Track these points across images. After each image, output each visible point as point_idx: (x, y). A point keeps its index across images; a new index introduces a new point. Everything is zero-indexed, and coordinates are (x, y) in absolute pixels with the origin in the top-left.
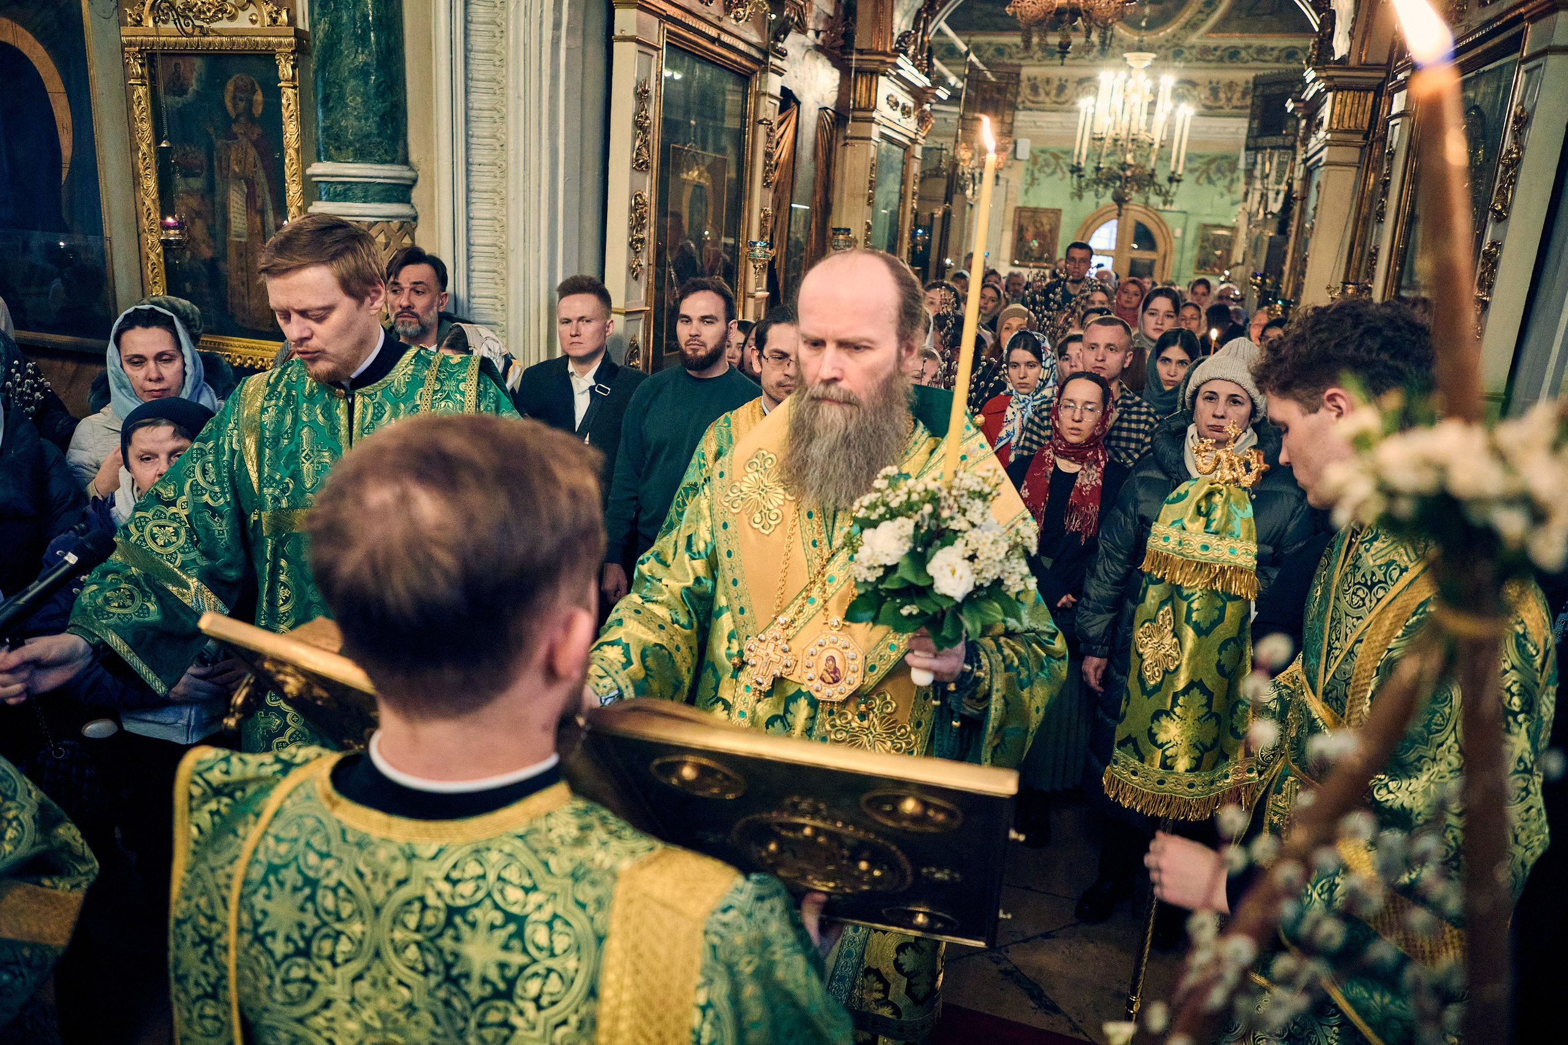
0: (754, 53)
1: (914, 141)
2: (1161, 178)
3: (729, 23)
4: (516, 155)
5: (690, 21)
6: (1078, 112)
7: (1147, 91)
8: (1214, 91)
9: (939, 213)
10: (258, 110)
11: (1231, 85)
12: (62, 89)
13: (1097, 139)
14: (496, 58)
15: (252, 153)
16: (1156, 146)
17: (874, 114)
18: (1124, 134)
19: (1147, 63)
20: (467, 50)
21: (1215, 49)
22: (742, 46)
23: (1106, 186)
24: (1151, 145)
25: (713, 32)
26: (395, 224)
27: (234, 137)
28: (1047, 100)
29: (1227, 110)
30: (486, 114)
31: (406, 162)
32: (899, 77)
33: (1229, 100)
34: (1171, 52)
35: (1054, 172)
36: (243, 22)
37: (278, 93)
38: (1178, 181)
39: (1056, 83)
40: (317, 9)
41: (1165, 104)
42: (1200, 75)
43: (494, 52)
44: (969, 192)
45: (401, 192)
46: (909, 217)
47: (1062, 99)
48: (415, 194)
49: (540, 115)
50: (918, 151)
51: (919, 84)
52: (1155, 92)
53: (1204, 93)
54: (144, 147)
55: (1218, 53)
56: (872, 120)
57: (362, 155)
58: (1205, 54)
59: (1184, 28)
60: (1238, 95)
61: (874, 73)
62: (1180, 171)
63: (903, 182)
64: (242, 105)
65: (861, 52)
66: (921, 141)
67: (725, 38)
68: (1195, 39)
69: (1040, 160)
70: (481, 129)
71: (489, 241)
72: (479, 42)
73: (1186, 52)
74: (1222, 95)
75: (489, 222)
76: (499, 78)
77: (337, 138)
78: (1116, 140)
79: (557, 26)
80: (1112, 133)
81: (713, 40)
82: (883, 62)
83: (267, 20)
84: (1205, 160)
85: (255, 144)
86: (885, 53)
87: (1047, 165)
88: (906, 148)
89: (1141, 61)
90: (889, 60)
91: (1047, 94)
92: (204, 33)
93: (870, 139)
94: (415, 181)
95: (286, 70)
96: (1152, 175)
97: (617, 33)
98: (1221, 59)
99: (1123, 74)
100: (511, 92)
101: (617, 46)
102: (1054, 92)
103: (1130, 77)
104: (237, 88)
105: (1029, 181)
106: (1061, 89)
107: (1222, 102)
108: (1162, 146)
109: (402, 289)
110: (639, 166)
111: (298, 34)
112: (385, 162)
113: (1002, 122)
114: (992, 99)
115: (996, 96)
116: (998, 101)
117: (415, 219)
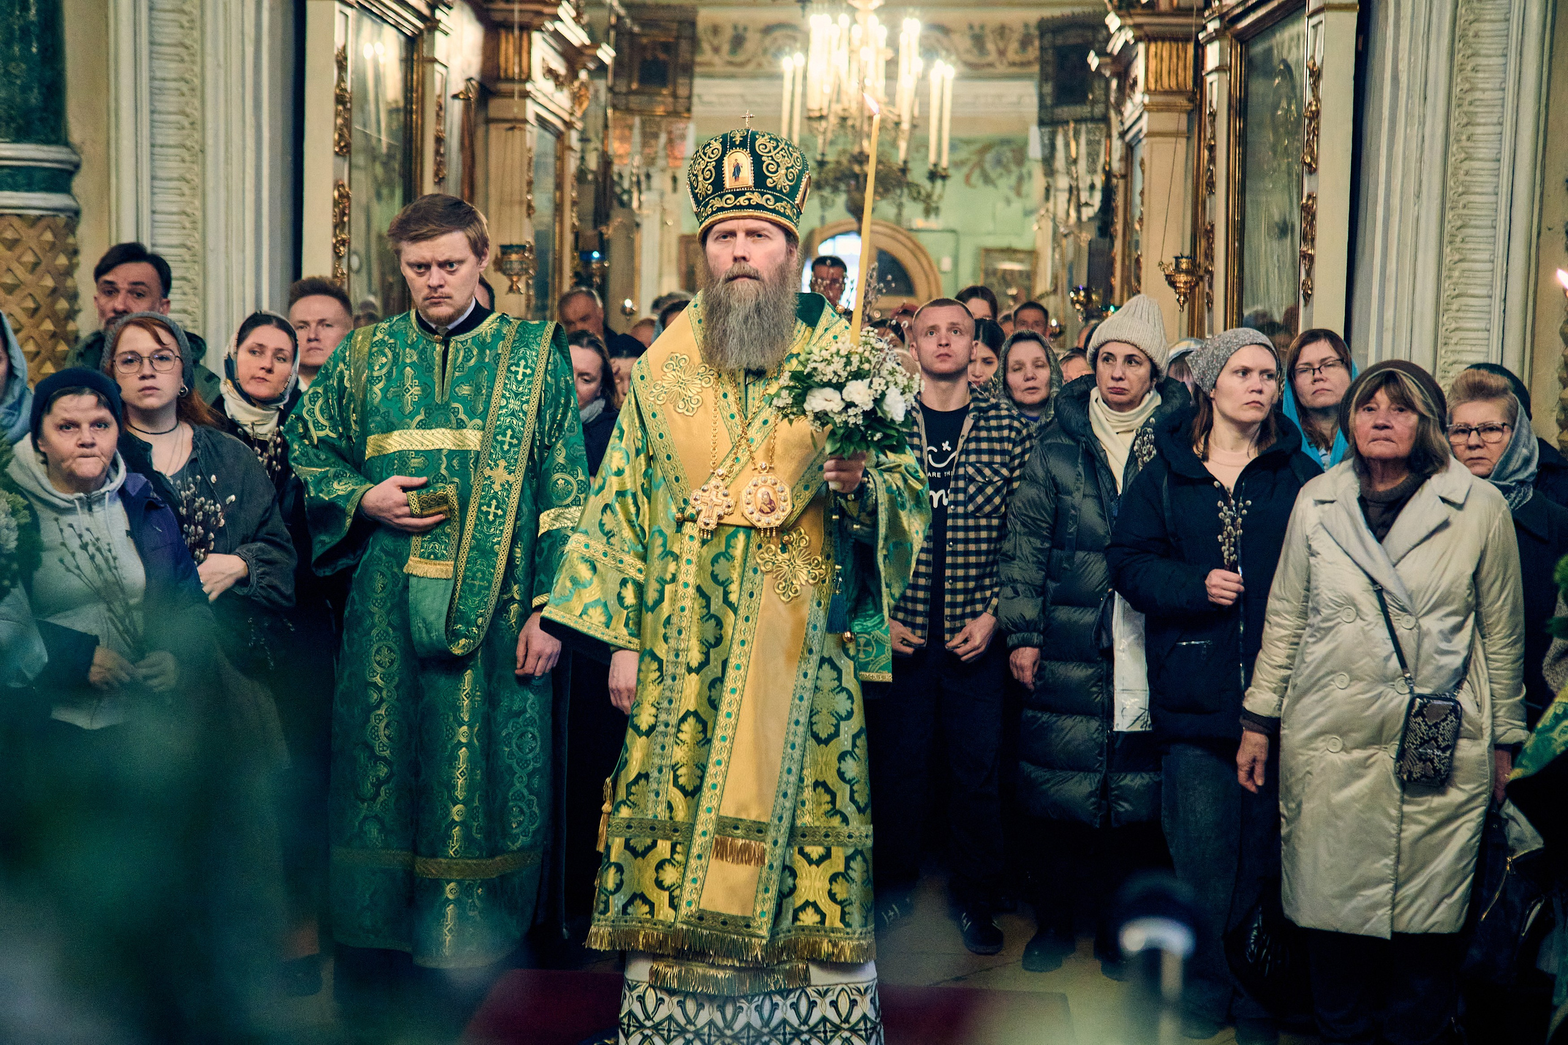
1: (569, 125)
2: (918, 175)
4: (216, 136)
6: (778, 77)
7: (882, 43)
8: (978, 40)
11: (1002, 31)
13: (813, 119)
14: (184, 19)
16: (905, 126)
17: (529, 87)
18: (854, 109)
20: (152, 9)
23: (835, 190)
24: (897, 124)
26: (60, 218)
28: (716, 60)
29: (1001, 69)
30: (173, 85)
31: (66, 144)
32: (556, 34)
33: (1002, 53)
38: (944, 178)
39: (728, 33)
41: (911, 63)
42: (954, 16)
43: (183, 12)
44: (635, 204)
45: (59, 180)
46: (569, 238)
47: (740, 58)
48: (78, 183)
49: (243, 86)
50: (574, 138)
51: (576, 43)
52: (893, 43)
53: (964, 42)
56: (525, 95)
57: (24, 134)
60: (1014, 46)
61: (526, 28)
62: (945, 162)
63: (559, 186)
66: (579, 125)
70: (170, 104)
71: (175, 241)
74: (990, 46)
75: (175, 218)
76: (188, 42)
78: (844, 119)
80: (837, 108)
82: (539, 14)
84: (978, 146)
88: (559, 136)
90: (548, 11)
91: (716, 50)
93: (525, 121)
94: (77, 166)
96: (904, 170)
99: (843, 20)
100: (209, 62)
102: (726, 47)
103: (854, 21)
106: (738, 42)
107: (993, 57)
108: (914, 126)
109: (117, 291)
110: (340, 151)
112: (47, 142)
113: (675, 95)
114: (655, 61)
115: (662, 56)
116: (665, 64)
117: (77, 213)
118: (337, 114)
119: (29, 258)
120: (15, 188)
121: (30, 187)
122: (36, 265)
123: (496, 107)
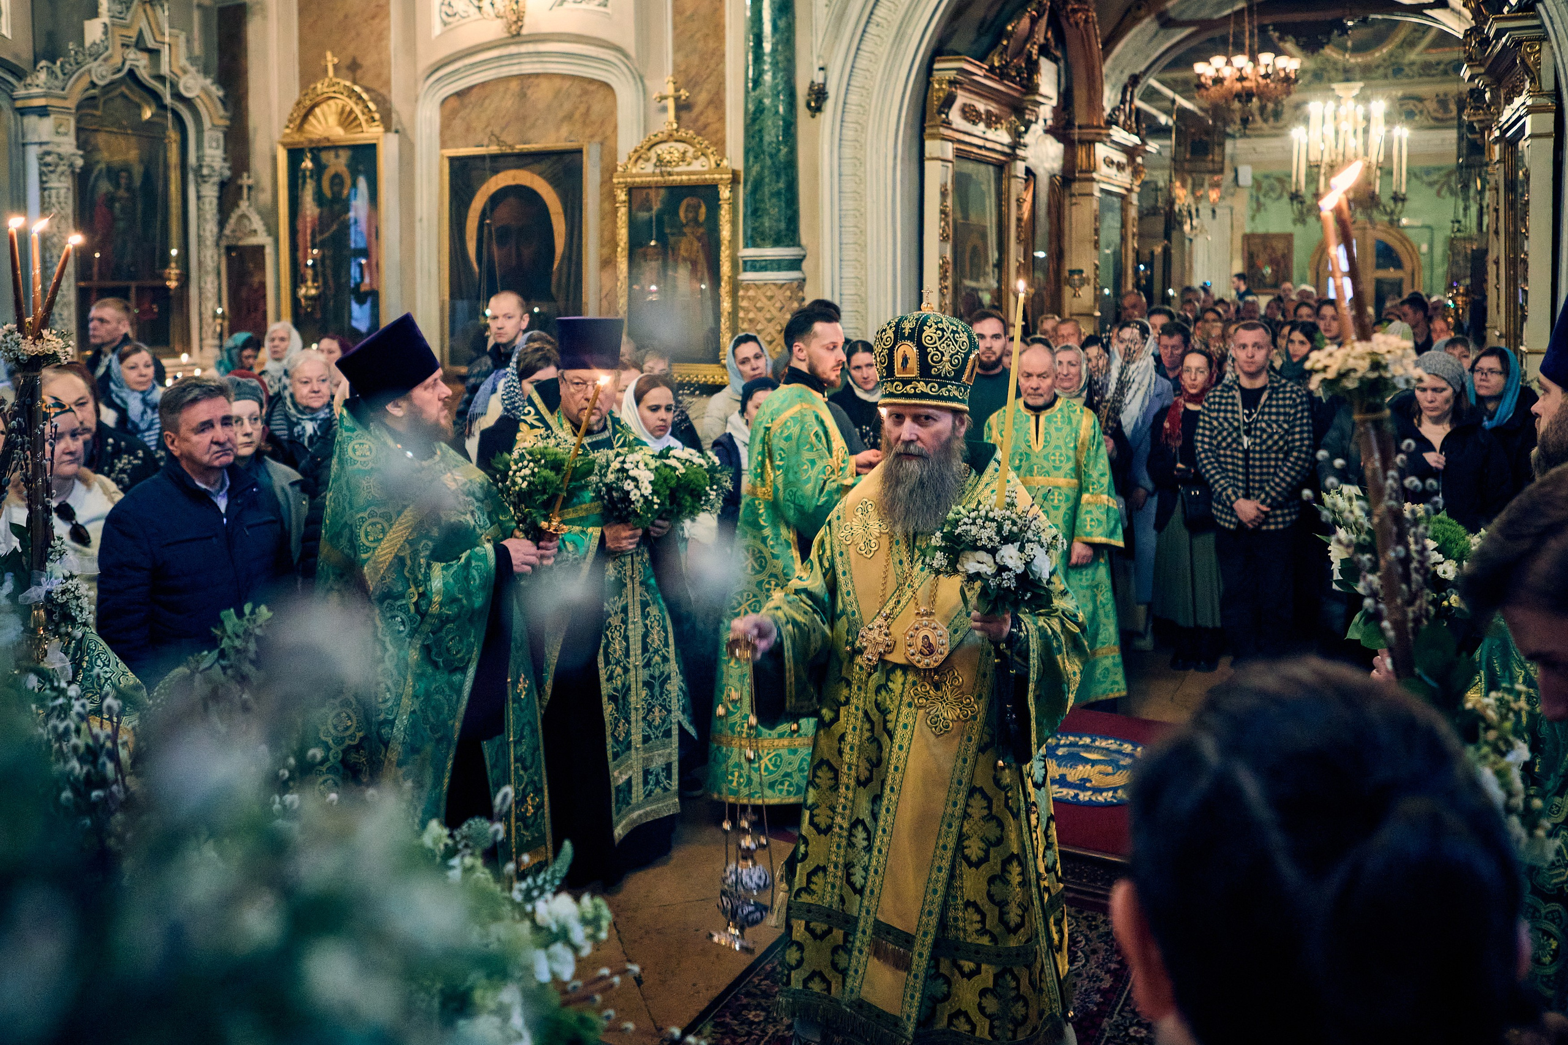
0: (1007, 150)
1: (1130, 190)
2: (1384, 198)
3: (991, 134)
4: (872, 237)
5: (967, 139)
6: (1293, 140)
7: (1360, 118)
8: (1443, 104)
9: (1158, 250)
10: (702, 217)
12: (561, 210)
13: (1313, 165)
14: (858, 179)
15: (697, 245)
17: (1095, 175)
19: (1356, 92)
20: (840, 175)
21: (1438, 64)
22: (998, 147)
25: (980, 142)
26: (795, 284)
27: (685, 234)
28: (1265, 126)
30: (850, 212)
31: (799, 245)
32: (1113, 142)
34: (1390, 71)
35: (1280, 197)
36: (696, 166)
37: (718, 207)
38: (1404, 199)
40: (751, 159)
41: (1379, 129)
42: (1427, 89)
44: (1187, 227)
45: (795, 264)
46: (1131, 255)
48: (804, 265)
50: (1134, 198)
51: (1130, 144)
52: (1367, 119)
53: (1428, 108)
54: (622, 244)
55: (1442, 67)
56: (1093, 180)
57: (777, 242)
58: (1427, 69)
59: (1401, 46)
61: (1092, 143)
62: (1403, 190)
63: (1124, 225)
64: (691, 215)
65: (1080, 127)
66: (1136, 189)
67: (989, 145)
68: (1413, 56)
69: (1265, 184)
70: (849, 222)
72: (847, 170)
73: (1407, 69)
74: (1452, 107)
76: (858, 190)
77: (762, 233)
78: (1331, 167)
79: (895, 158)
80: (1326, 159)
81: (980, 147)
82: (1099, 133)
83: (713, 165)
84: (1442, 173)
85: (699, 239)
86: (1099, 127)
87: (1272, 189)
88: (1123, 197)
89: (1348, 91)
90: (1104, 132)
92: (670, 174)
93: (1092, 195)
94: (805, 256)
95: (725, 193)
97: (927, 155)
98: (1445, 73)
99: (1331, 104)
100: (869, 200)
101: (927, 164)
103: (1340, 105)
104: (688, 206)
105: (1255, 206)
106: (1277, 114)
107: (1452, 114)
110: (944, 239)
111: (735, 173)
112: (788, 246)
113: (1213, 161)
114: (1201, 141)
115: (1205, 138)
116: (1207, 143)
117: (804, 280)
118: (941, 220)
119: (778, 305)
120: (772, 270)
121: (779, 269)
122: (781, 309)
123: (1076, 187)
